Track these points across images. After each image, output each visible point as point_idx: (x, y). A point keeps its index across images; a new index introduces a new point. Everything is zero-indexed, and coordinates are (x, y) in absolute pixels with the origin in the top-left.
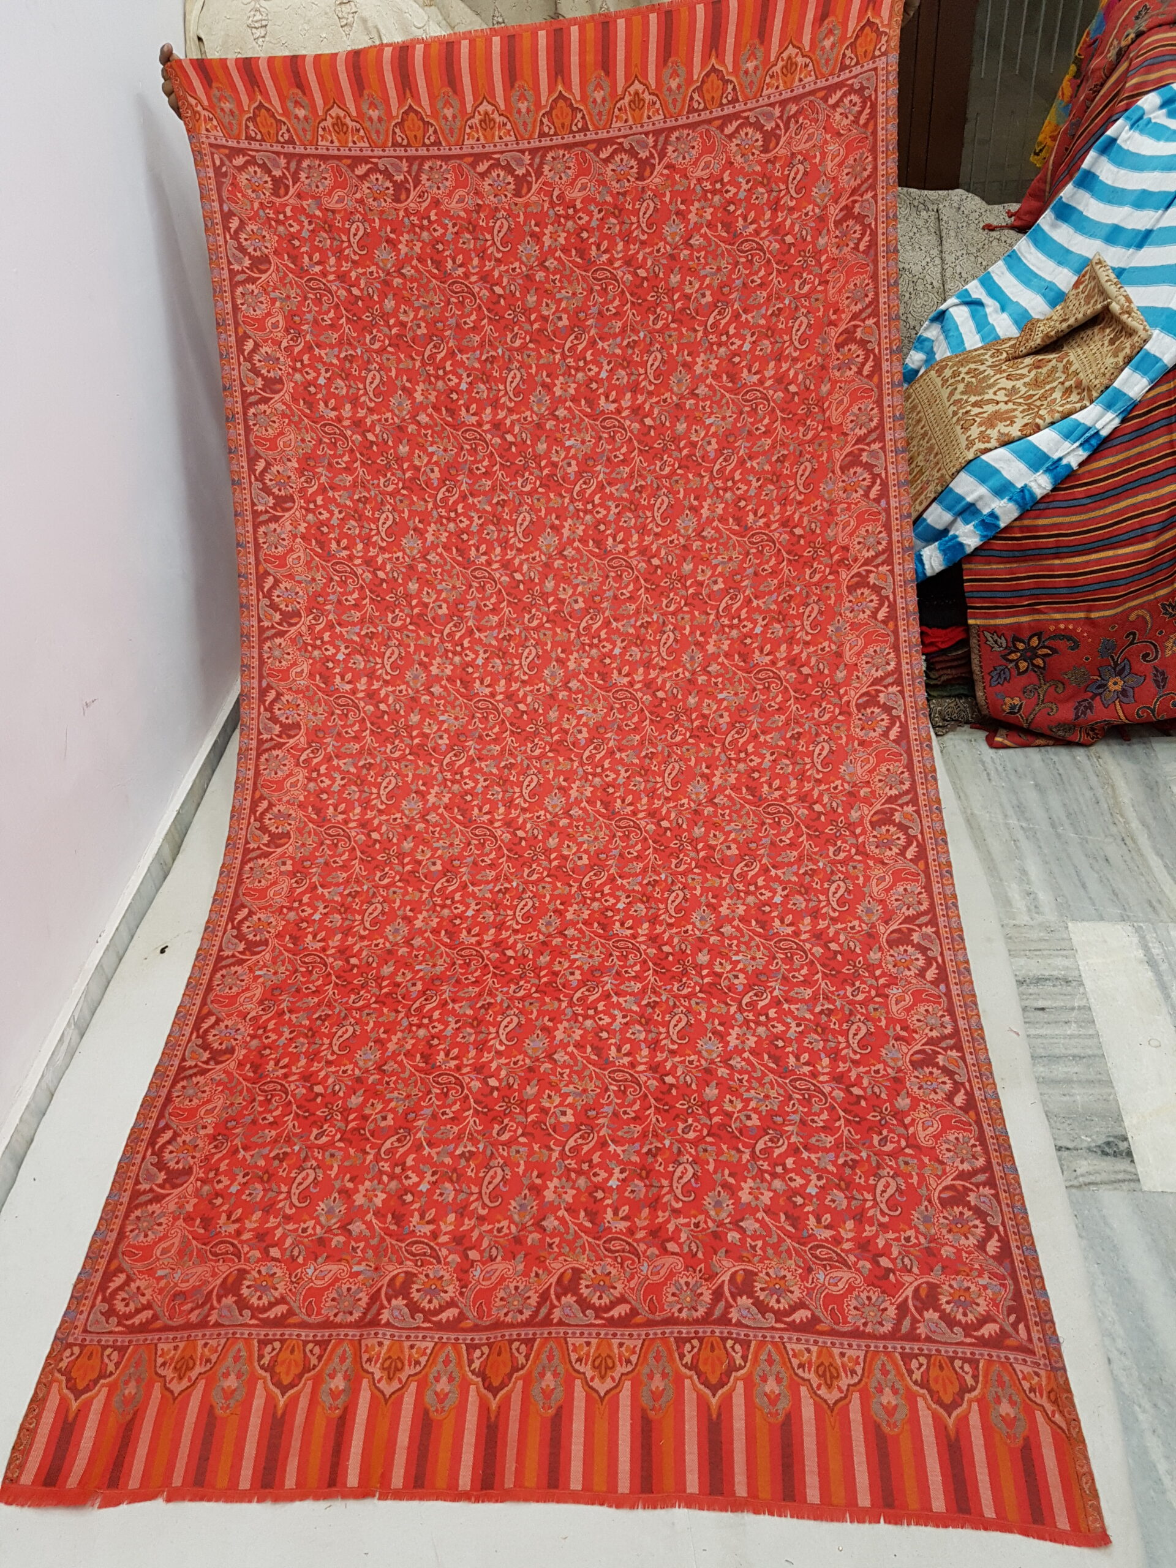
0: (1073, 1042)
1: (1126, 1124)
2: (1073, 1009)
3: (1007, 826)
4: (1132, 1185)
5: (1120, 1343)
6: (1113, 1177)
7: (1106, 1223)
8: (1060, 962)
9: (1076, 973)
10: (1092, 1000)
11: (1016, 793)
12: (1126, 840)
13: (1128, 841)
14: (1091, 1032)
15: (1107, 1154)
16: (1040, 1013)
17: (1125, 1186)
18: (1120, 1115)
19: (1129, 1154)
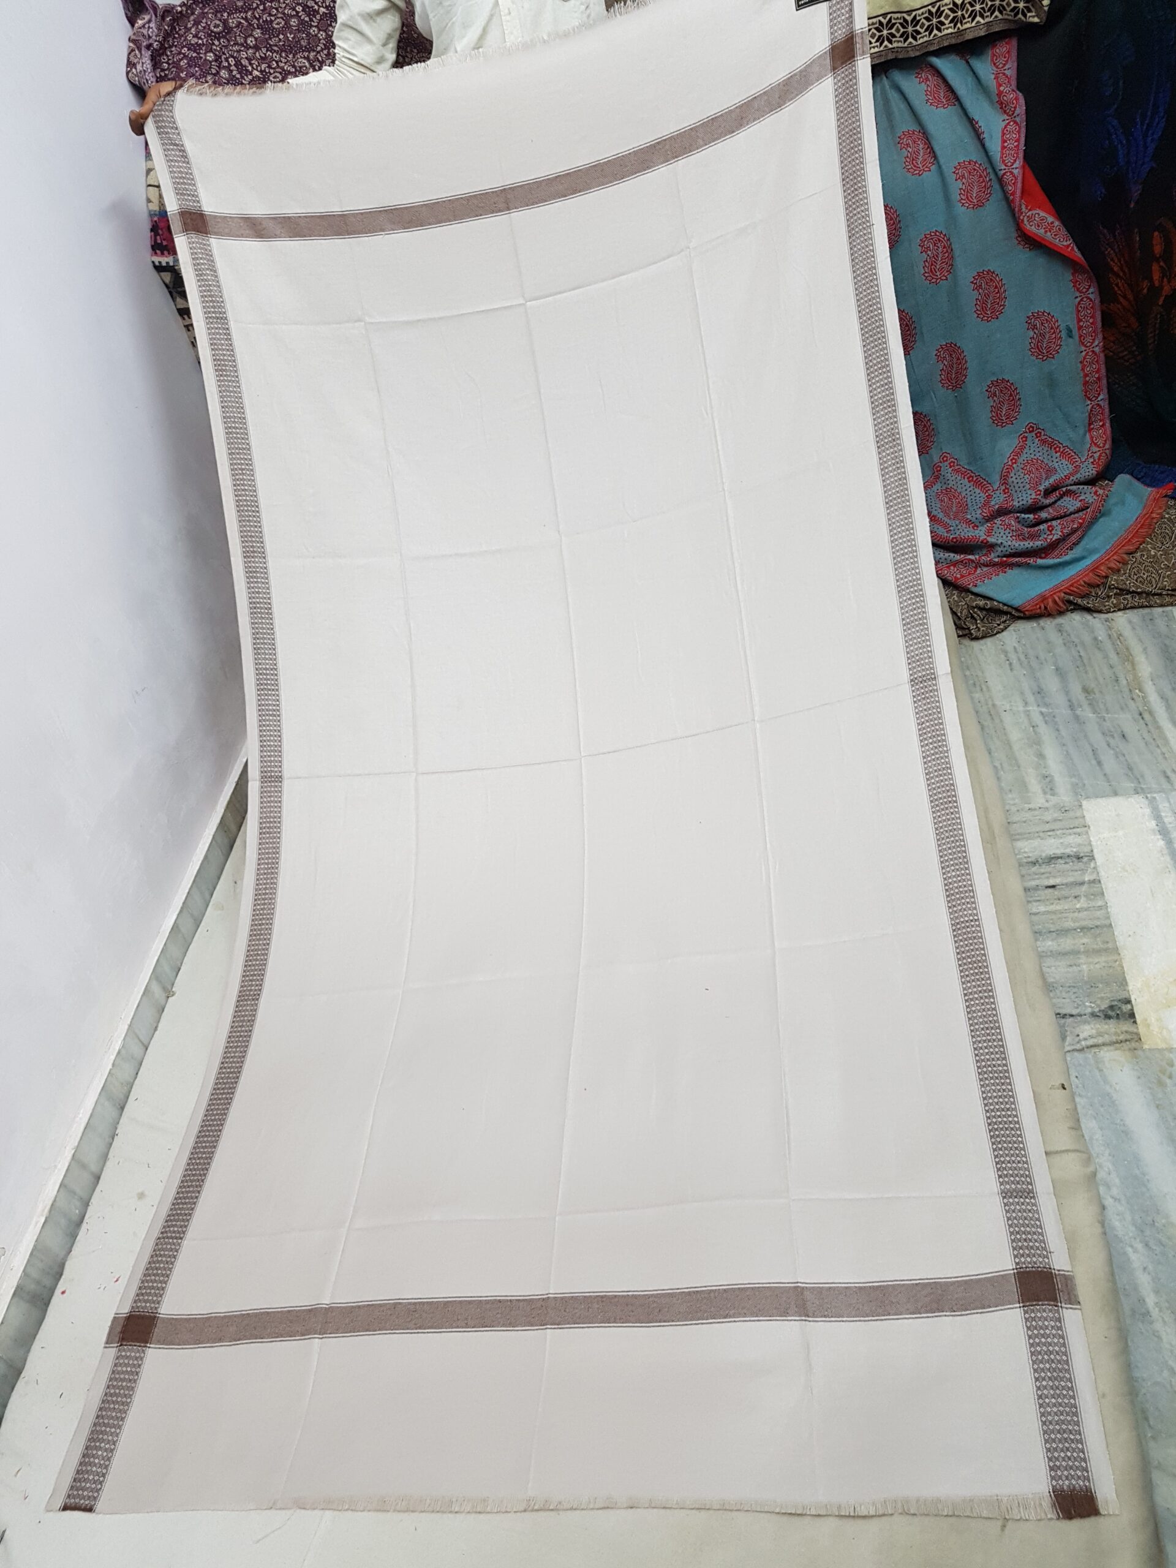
0: (1081, 915)
1: (1130, 988)
2: (1082, 883)
3: (1028, 714)
4: (1134, 1044)
5: (1115, 1191)
6: (1114, 1038)
7: (1106, 1081)
8: (1072, 839)
9: (1089, 850)
10: (1102, 873)
11: (1036, 679)
12: (1144, 715)
13: (1146, 716)
14: (1100, 903)
15: (1108, 1017)
16: (1050, 890)
17: (1127, 1045)
18: (1125, 979)
19: (1132, 1015)
